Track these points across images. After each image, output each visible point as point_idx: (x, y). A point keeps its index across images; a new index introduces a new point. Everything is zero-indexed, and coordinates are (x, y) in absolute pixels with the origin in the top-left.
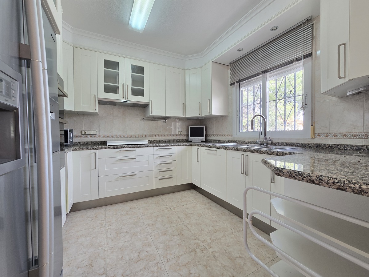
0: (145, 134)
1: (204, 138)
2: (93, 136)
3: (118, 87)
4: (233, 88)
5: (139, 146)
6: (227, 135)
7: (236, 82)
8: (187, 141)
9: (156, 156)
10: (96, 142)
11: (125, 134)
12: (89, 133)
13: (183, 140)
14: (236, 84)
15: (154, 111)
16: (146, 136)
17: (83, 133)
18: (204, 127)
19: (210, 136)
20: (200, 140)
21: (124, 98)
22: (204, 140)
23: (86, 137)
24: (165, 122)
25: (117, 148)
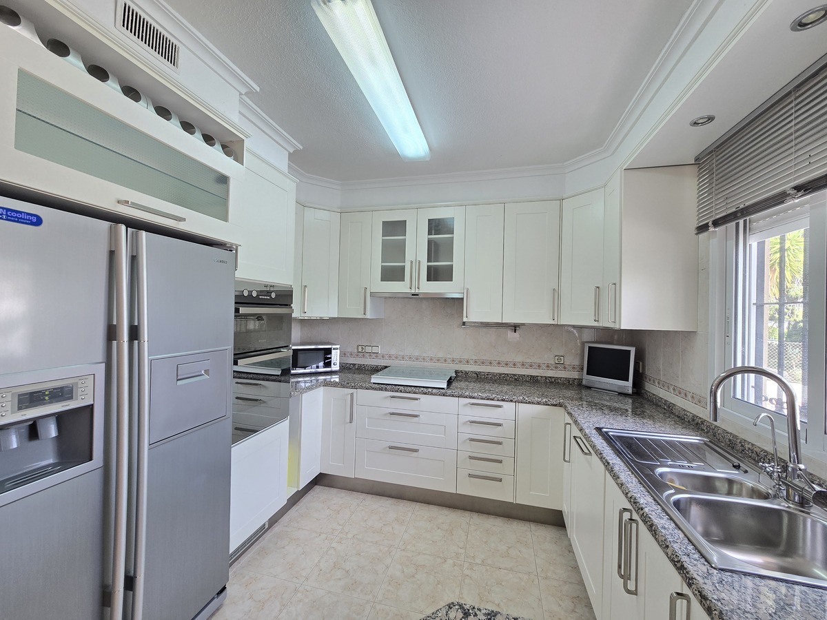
0: (466, 357)
1: (630, 384)
2: (374, 356)
3: (403, 268)
4: (711, 241)
5: (427, 391)
6: (693, 397)
7: (710, 224)
8: (579, 385)
9: (463, 419)
10: (377, 366)
11: (426, 355)
12: (368, 349)
13: (568, 380)
14: (711, 229)
15: (475, 313)
16: (468, 362)
17: (360, 350)
18: (633, 350)
19: (652, 382)
20: (616, 390)
21: (413, 288)
22: (630, 391)
23: (364, 356)
24: (515, 332)
25: (386, 390)
